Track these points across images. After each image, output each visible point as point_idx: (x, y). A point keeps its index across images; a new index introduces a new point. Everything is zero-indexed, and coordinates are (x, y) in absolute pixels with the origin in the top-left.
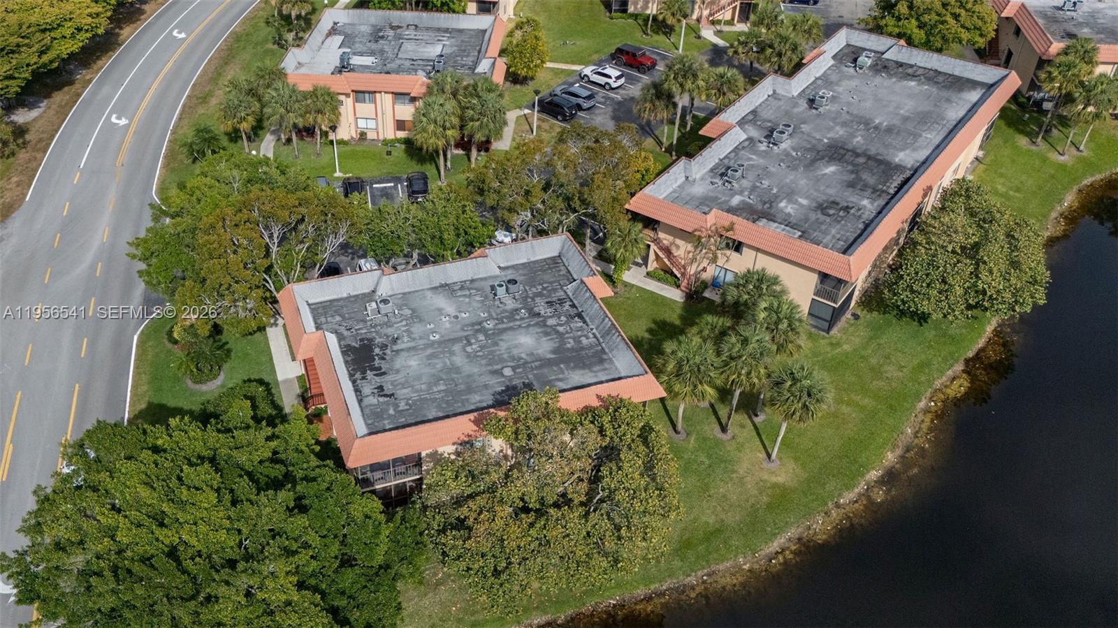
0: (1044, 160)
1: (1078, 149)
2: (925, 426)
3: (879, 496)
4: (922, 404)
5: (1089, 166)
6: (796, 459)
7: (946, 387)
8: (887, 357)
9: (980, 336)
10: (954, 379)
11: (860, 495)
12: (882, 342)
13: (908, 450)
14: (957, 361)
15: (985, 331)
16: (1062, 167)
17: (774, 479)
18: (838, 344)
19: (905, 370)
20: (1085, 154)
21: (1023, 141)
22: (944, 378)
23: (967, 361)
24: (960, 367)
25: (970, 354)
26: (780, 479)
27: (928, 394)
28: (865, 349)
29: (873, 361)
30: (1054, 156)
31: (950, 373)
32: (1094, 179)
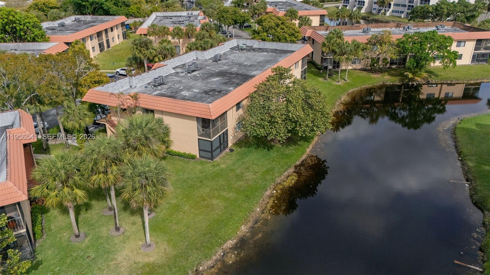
0: (330, 84)
1: (345, 80)
2: (269, 206)
3: (231, 259)
4: (268, 193)
5: (350, 85)
6: (169, 241)
7: (284, 181)
8: (248, 168)
9: (303, 153)
10: (288, 176)
11: (217, 261)
12: (245, 160)
13: (256, 223)
14: (290, 167)
15: (306, 151)
16: (339, 86)
17: (146, 260)
18: (218, 165)
19: (258, 174)
20: (348, 81)
21: (321, 79)
22: (283, 177)
23: (296, 167)
24: (292, 170)
25: (298, 163)
26: (151, 259)
27: (272, 187)
28: (234, 165)
29: (238, 171)
30: (334, 83)
31: (286, 173)
32: (354, 90)
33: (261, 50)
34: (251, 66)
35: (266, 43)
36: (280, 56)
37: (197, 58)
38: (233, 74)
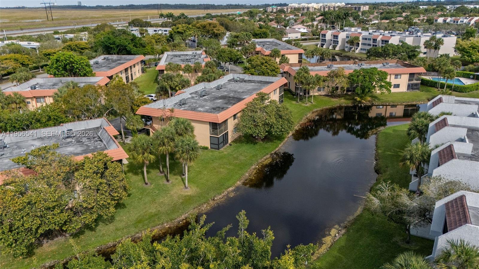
0: (301, 106)
1: (311, 103)
2: (253, 173)
3: (232, 195)
4: (253, 167)
5: (315, 106)
6: (197, 187)
7: (263, 162)
8: (241, 154)
9: (277, 147)
10: (266, 159)
11: (224, 196)
12: (239, 150)
13: (246, 180)
14: (268, 154)
15: (278, 146)
16: (307, 107)
17: (186, 194)
18: (222, 152)
19: (247, 157)
20: (314, 103)
21: (294, 102)
22: (263, 159)
23: (271, 154)
24: (268, 156)
25: (273, 152)
26: (189, 194)
27: (256, 164)
28: (232, 153)
29: (235, 156)
30: (304, 105)
31: (265, 158)
32: (317, 109)
33: (250, 81)
34: (243, 92)
35: (254, 76)
36: (264, 86)
37: (205, 87)
38: (230, 98)
